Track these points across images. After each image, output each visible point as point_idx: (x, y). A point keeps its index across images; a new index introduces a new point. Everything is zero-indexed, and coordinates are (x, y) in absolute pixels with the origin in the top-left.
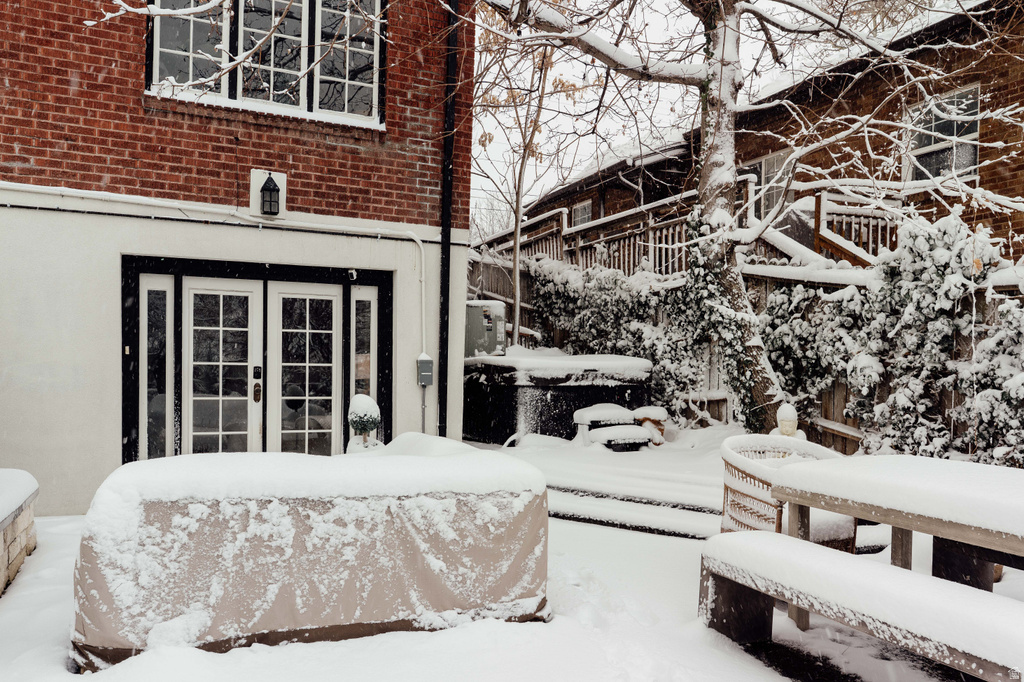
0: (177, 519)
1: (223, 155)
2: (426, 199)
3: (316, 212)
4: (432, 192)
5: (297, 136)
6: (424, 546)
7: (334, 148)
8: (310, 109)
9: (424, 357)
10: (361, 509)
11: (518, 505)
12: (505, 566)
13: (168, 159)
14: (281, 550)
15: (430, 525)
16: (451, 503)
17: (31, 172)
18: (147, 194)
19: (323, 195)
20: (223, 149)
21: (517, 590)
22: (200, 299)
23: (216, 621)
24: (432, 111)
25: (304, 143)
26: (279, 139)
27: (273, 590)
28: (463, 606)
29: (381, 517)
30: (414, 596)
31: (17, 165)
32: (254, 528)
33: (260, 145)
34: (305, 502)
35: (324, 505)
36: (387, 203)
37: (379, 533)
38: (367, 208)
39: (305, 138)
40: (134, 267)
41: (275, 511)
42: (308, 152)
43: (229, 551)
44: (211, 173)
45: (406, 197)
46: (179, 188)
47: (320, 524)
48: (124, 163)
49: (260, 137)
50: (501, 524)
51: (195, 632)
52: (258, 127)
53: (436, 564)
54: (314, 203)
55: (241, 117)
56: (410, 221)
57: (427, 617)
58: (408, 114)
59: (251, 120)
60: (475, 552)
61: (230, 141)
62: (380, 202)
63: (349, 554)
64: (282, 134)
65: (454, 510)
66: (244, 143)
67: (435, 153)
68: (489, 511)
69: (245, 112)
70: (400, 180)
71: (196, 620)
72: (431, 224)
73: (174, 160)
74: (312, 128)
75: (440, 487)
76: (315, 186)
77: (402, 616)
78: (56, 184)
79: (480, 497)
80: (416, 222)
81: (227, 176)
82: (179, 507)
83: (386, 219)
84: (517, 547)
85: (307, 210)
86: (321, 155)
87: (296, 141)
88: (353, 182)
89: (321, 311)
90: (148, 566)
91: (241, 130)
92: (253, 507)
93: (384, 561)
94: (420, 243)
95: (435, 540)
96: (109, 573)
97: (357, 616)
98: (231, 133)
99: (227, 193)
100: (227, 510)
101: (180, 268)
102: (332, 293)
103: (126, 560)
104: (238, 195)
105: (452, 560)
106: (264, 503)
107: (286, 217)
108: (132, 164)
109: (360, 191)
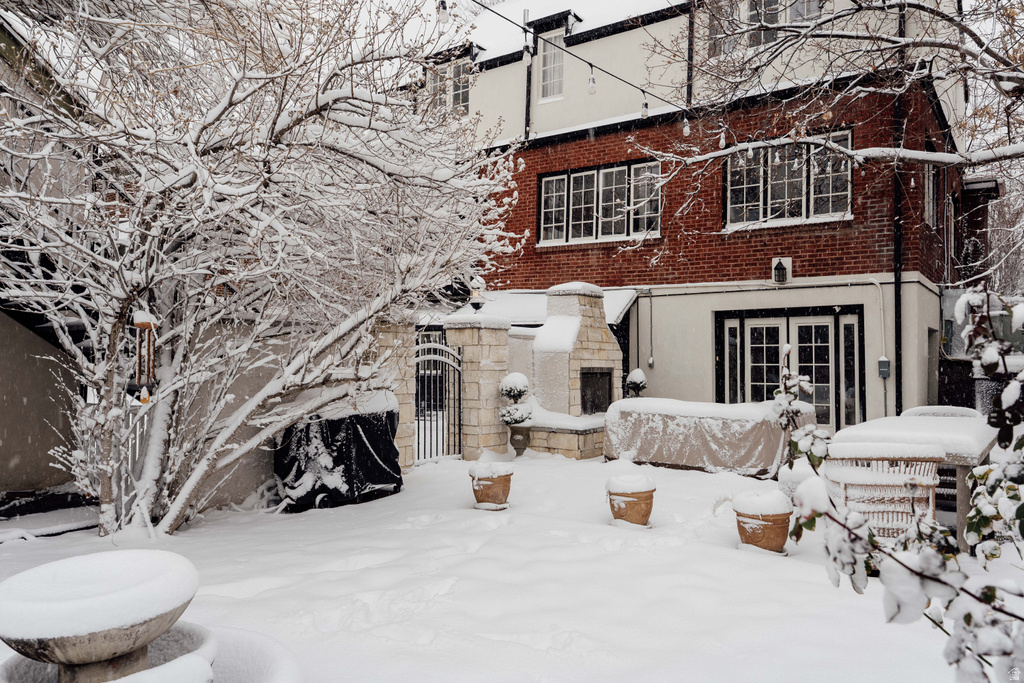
0: (629, 418)
1: (758, 253)
2: (883, 256)
3: (810, 276)
4: (888, 250)
5: (798, 235)
6: (709, 439)
7: (820, 237)
8: (807, 217)
9: (883, 359)
10: (685, 421)
11: (749, 426)
12: (743, 452)
13: (732, 261)
14: (658, 433)
15: (712, 430)
16: (720, 422)
17: (676, 278)
18: (722, 281)
19: (814, 265)
20: (758, 251)
21: (749, 464)
22: (754, 330)
23: (639, 454)
24: (885, 199)
25: (802, 238)
26: (788, 239)
27: (656, 446)
28: (726, 467)
29: (693, 425)
30: (705, 458)
31: (671, 276)
32: (651, 424)
33: (778, 244)
34: (667, 416)
35: (673, 418)
36: (855, 263)
37: (692, 431)
38: (842, 268)
39: (802, 235)
40: (720, 317)
41: (657, 418)
42: (804, 242)
43: (643, 430)
44: (752, 264)
45: (868, 257)
46: (737, 275)
47: (672, 425)
48: (713, 267)
49: (777, 240)
50: (741, 434)
51: (632, 457)
52: (776, 235)
53: (714, 447)
54: (809, 270)
55: (766, 232)
56: (872, 272)
57: (710, 467)
58: (869, 205)
59: (772, 232)
60: (730, 444)
61: (761, 246)
62: (850, 263)
63: (681, 437)
64: (790, 236)
65: (721, 425)
66: (769, 245)
67: (889, 225)
68: (736, 427)
69: (768, 229)
70: (864, 247)
71: (633, 452)
72: (888, 271)
73: (735, 261)
74: (806, 228)
75: (716, 415)
76: (808, 261)
77: (700, 465)
78: (684, 282)
79: (734, 421)
80: (877, 272)
81: (760, 264)
82: (630, 414)
83: (855, 273)
84: (748, 444)
85: (804, 276)
86: (812, 242)
87: (798, 238)
88: (832, 254)
89: (822, 332)
90: (621, 432)
91: (768, 238)
92: (651, 416)
93: (693, 442)
94: (878, 285)
95: (714, 436)
96: (610, 432)
97: (684, 462)
98: (761, 241)
99: (760, 273)
100: (643, 417)
101: (742, 315)
102: (827, 321)
103: (615, 429)
104: (765, 273)
105: (721, 446)
106: (654, 415)
107: (791, 281)
108: (716, 267)
109: (837, 259)
